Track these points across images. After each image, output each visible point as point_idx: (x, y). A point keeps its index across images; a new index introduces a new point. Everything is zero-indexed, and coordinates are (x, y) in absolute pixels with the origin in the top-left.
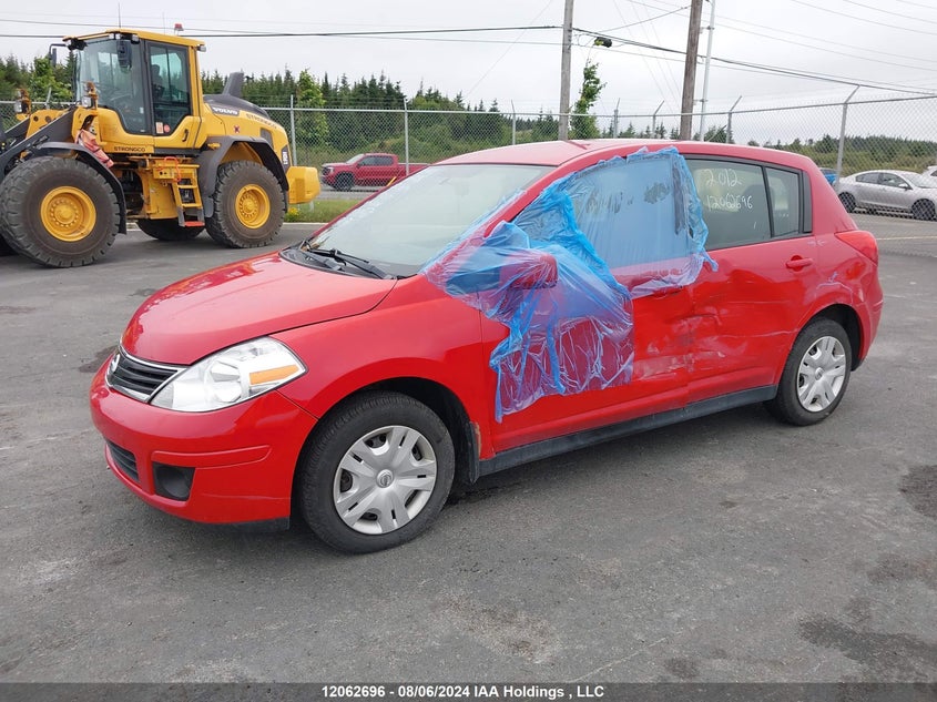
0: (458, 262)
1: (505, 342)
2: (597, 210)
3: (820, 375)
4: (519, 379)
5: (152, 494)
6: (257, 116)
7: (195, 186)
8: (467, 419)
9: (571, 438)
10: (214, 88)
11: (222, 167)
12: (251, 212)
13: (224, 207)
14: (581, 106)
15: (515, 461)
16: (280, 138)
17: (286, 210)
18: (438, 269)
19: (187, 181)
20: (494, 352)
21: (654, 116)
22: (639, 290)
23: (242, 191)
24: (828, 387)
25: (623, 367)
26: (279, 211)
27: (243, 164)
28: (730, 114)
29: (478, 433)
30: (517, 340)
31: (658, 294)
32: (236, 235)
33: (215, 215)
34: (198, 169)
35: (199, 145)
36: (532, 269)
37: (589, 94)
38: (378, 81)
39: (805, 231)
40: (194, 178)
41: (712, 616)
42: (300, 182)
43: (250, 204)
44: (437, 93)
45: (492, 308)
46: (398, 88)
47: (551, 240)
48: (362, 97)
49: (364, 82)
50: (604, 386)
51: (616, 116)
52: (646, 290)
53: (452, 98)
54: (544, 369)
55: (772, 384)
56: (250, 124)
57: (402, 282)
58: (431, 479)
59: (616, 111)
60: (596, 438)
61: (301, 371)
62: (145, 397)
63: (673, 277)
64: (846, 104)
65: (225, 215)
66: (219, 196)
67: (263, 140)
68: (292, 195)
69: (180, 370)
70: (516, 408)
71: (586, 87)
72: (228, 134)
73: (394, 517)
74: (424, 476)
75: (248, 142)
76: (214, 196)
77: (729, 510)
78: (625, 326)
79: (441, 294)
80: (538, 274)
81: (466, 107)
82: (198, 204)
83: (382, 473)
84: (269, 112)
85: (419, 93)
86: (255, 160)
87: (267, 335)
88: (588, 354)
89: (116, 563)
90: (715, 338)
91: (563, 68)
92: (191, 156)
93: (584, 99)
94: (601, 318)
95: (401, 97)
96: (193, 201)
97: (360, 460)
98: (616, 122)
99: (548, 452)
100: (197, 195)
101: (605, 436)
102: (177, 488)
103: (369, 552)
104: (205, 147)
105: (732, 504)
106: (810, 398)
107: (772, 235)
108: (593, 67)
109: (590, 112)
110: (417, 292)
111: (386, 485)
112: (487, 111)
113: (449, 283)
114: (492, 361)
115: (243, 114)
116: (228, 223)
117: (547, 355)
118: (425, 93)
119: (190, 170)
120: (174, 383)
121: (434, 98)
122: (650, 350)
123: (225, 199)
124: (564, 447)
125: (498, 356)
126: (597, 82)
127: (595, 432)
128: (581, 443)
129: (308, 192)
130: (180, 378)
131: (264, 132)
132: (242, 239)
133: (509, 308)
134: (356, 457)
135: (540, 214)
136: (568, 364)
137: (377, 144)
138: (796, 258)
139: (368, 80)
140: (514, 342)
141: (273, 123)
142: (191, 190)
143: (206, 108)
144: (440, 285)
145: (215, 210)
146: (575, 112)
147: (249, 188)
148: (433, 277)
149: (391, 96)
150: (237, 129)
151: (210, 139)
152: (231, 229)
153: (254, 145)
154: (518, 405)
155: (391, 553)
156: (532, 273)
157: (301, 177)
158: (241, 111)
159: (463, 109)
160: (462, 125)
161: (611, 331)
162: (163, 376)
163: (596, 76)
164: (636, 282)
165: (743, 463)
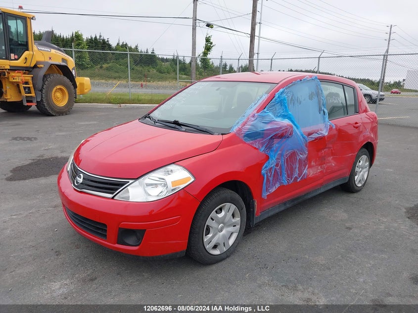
0: (247, 127)
1: (268, 162)
2: (294, 103)
3: (361, 171)
4: (271, 179)
5: (115, 244)
6: (60, 52)
7: (31, 86)
8: (252, 198)
9: (285, 204)
10: (38, 38)
11: (45, 76)
12: (60, 99)
13: (46, 96)
14: (205, 54)
15: (266, 216)
16: (71, 63)
17: (76, 98)
18: (240, 130)
19: (27, 83)
20: (264, 167)
21: (239, 60)
22: (310, 138)
23: (55, 89)
24: (363, 176)
25: (305, 171)
26: (73, 99)
27: (55, 75)
28: (272, 60)
29: (256, 204)
30: (273, 161)
31: (316, 139)
32: (52, 110)
33: (42, 100)
34: (32, 77)
35: (32, 65)
36: (283, 130)
37: (208, 49)
38: (98, 37)
39: (357, 112)
40: (30, 81)
41: (375, 279)
42: (82, 84)
43: (59, 95)
44: (126, 44)
45: (262, 147)
46: (108, 41)
47: (280, 116)
48: (91, 44)
49: (92, 38)
50: (299, 180)
51: (221, 59)
52: (312, 138)
53: (133, 47)
54: (279, 174)
55: (347, 176)
56: (57, 56)
57: (225, 137)
58: (238, 227)
59: (221, 57)
60: (293, 203)
61: (192, 179)
62: (110, 196)
63: (321, 132)
64: (319, 58)
65: (47, 100)
66: (44, 90)
67: (64, 64)
68: (78, 90)
69: (131, 181)
70: (269, 192)
71: (206, 45)
72: (46, 61)
73: (224, 246)
74: (235, 226)
75: (57, 65)
76: (41, 91)
77: (351, 231)
78: (305, 153)
79: (241, 142)
80: (286, 132)
81: (140, 51)
82: (33, 94)
83: (220, 225)
84: (65, 50)
85: (118, 44)
86: (59, 73)
87: (174, 163)
88: (294, 167)
89: (92, 280)
90: (332, 157)
91: (193, 36)
92: (28, 71)
93: (206, 51)
94: (298, 150)
95: (109, 46)
96: (30, 93)
97: (213, 220)
98: (221, 61)
99: (277, 211)
100: (32, 90)
101: (296, 202)
102: (131, 240)
103: (215, 263)
104: (35, 66)
105: (350, 229)
106: (358, 181)
107: (347, 114)
108: (209, 37)
109: (209, 56)
110: (232, 141)
111: (222, 231)
112: (150, 53)
113: (244, 136)
114: (263, 171)
115: (53, 51)
116: (48, 104)
117: (281, 168)
118: (121, 44)
119: (28, 78)
120: (128, 187)
121: (125, 46)
122: (313, 163)
123: (47, 92)
124: (282, 208)
125: (266, 169)
126: (211, 43)
127: (293, 200)
128: (288, 206)
129: (86, 89)
130: (131, 185)
131: (64, 60)
132: (55, 111)
133: (269, 147)
134: (212, 219)
135: (275, 105)
136: (287, 171)
137: (99, 67)
138: (356, 123)
139: (94, 37)
140: (272, 163)
141: (67, 56)
142: (29, 88)
143: (35, 48)
144: (241, 137)
145: (42, 97)
146: (202, 56)
147: (58, 87)
148: (238, 133)
149: (105, 45)
150: (50, 58)
151: (38, 63)
152: (50, 107)
153: (59, 66)
154: (270, 191)
155: (223, 263)
156: (283, 131)
157: (82, 82)
158: (52, 50)
159: (139, 52)
160: (138, 59)
161: (301, 156)
162: (122, 184)
163: (211, 41)
164: (310, 134)
165: (343, 210)
